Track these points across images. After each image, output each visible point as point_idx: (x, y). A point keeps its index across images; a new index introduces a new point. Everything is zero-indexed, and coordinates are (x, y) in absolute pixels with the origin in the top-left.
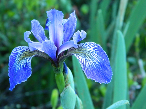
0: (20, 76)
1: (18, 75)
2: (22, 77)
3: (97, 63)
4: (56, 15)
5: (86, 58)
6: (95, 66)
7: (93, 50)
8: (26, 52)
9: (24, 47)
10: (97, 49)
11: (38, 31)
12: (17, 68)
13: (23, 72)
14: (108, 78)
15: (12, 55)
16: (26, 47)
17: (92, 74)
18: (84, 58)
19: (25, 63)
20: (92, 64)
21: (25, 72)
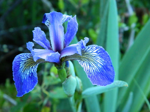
0: (27, 85)
1: (25, 84)
2: (29, 86)
3: (100, 67)
4: (56, 16)
5: (90, 63)
6: (98, 70)
7: (95, 54)
8: (30, 59)
9: (27, 54)
10: (100, 51)
11: (39, 36)
12: (23, 76)
13: (29, 82)
14: (112, 79)
15: (15, 61)
16: (28, 54)
17: (97, 79)
18: (88, 64)
19: (30, 72)
20: (96, 69)
21: (31, 81)
